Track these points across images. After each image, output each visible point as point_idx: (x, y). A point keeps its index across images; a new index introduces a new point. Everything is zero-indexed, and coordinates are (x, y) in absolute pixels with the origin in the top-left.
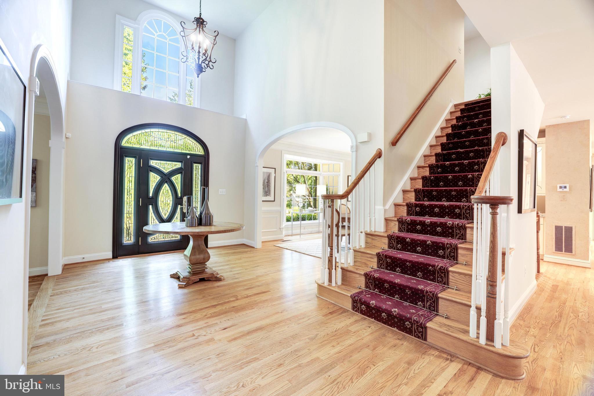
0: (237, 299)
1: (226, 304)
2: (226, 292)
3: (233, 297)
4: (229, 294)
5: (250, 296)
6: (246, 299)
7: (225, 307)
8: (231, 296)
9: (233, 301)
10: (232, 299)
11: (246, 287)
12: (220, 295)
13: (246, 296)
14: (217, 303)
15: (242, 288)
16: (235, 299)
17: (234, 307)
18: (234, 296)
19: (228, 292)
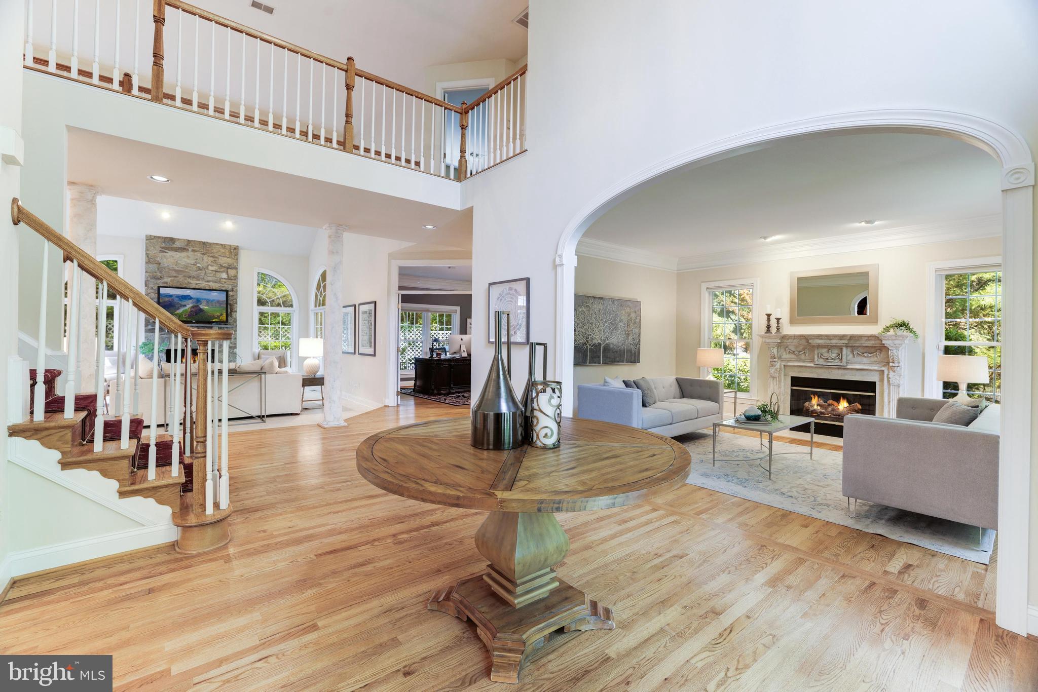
0: (394, 535)
1: (416, 526)
2: (418, 552)
3: (403, 540)
4: (411, 548)
5: (367, 543)
6: (376, 537)
7: (416, 522)
8: (405, 544)
9: (403, 533)
10: (405, 536)
11: (369, 568)
12: (430, 545)
13: (376, 543)
14: (431, 528)
15: (379, 565)
16: (399, 537)
17: (402, 522)
18: (401, 543)
19: (413, 554)
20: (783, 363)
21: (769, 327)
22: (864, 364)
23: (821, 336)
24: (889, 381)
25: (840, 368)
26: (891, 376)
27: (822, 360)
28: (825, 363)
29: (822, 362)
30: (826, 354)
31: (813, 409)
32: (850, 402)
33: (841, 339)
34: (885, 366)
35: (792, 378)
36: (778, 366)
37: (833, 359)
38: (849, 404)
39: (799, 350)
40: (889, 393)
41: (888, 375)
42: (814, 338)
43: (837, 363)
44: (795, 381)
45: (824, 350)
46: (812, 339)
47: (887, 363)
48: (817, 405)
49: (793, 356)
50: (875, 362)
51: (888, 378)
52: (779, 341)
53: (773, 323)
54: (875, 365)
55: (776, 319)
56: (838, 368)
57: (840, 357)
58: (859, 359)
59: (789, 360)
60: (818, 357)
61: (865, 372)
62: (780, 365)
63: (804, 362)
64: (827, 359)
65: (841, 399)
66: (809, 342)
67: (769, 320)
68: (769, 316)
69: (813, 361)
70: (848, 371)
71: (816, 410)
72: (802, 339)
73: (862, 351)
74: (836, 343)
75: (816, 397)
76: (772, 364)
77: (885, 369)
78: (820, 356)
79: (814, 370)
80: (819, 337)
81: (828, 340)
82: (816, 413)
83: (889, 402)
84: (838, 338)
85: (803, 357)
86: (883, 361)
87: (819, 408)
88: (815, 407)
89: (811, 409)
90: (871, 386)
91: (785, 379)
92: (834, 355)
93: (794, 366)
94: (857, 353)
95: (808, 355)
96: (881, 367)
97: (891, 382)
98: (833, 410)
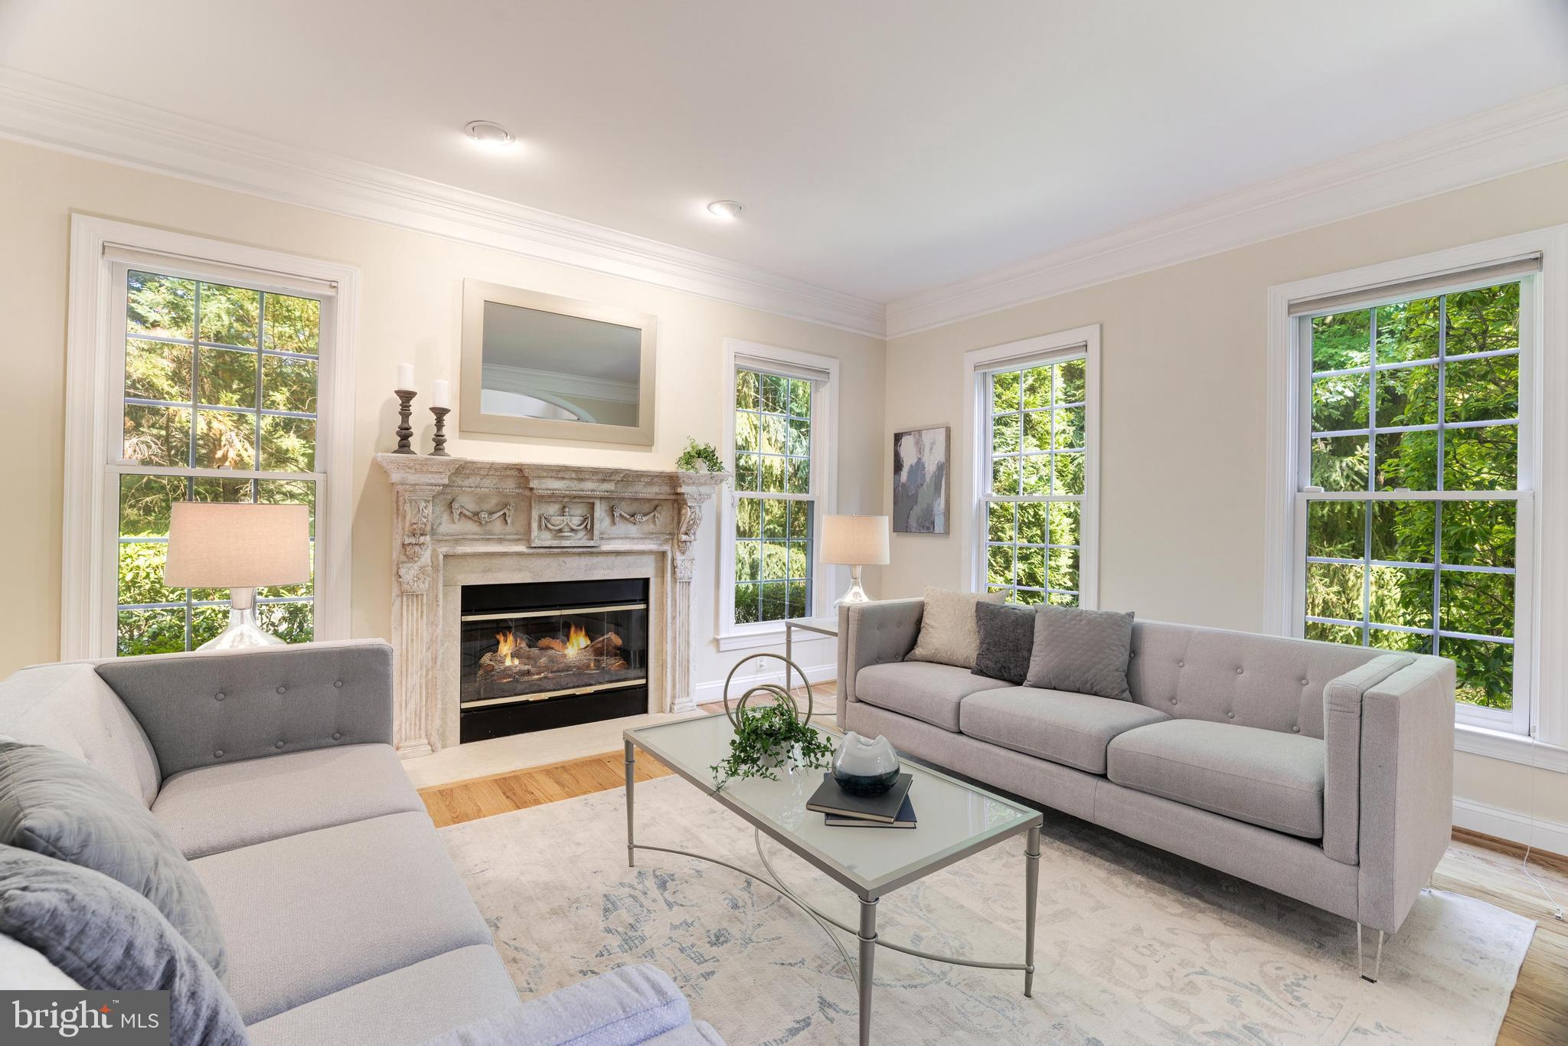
20: (444, 549)
21: (405, 434)
22: (633, 538)
23: (566, 469)
24: (674, 572)
25: (583, 553)
26: (678, 563)
27: (546, 535)
28: (555, 543)
29: (545, 539)
30: (557, 520)
31: (502, 668)
32: (591, 634)
33: (604, 481)
34: (667, 541)
35: (464, 588)
36: (426, 557)
37: (572, 530)
38: (592, 641)
39: (487, 507)
40: (674, 600)
41: (673, 560)
42: (545, 474)
43: (580, 539)
44: (474, 598)
45: (552, 509)
46: (539, 477)
47: (670, 534)
48: (513, 656)
49: (471, 527)
50: (652, 533)
51: (674, 567)
52: (446, 481)
53: (421, 420)
54: (650, 541)
55: (436, 410)
56: (579, 554)
57: (589, 527)
58: (622, 528)
59: (458, 539)
60: (540, 527)
61: (630, 559)
62: (434, 555)
63: (501, 541)
64: (560, 531)
65: (573, 630)
66: (532, 485)
67: (405, 412)
68: (406, 397)
69: (526, 537)
70: (600, 559)
71: (509, 668)
72: (507, 476)
73: (632, 509)
74: (592, 491)
75: (511, 638)
76: (409, 552)
77: (667, 548)
78: (545, 523)
79: (524, 562)
80: (559, 472)
81: (576, 482)
82: (510, 676)
83: (674, 618)
84: (600, 477)
85: (497, 526)
86: (663, 531)
87: (516, 662)
88: (508, 662)
89: (499, 667)
90: (640, 589)
91: (445, 595)
92: (575, 521)
93: (474, 555)
94: (620, 515)
95: (513, 523)
96: (661, 545)
97: (678, 575)
98: (552, 660)
